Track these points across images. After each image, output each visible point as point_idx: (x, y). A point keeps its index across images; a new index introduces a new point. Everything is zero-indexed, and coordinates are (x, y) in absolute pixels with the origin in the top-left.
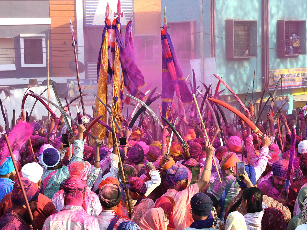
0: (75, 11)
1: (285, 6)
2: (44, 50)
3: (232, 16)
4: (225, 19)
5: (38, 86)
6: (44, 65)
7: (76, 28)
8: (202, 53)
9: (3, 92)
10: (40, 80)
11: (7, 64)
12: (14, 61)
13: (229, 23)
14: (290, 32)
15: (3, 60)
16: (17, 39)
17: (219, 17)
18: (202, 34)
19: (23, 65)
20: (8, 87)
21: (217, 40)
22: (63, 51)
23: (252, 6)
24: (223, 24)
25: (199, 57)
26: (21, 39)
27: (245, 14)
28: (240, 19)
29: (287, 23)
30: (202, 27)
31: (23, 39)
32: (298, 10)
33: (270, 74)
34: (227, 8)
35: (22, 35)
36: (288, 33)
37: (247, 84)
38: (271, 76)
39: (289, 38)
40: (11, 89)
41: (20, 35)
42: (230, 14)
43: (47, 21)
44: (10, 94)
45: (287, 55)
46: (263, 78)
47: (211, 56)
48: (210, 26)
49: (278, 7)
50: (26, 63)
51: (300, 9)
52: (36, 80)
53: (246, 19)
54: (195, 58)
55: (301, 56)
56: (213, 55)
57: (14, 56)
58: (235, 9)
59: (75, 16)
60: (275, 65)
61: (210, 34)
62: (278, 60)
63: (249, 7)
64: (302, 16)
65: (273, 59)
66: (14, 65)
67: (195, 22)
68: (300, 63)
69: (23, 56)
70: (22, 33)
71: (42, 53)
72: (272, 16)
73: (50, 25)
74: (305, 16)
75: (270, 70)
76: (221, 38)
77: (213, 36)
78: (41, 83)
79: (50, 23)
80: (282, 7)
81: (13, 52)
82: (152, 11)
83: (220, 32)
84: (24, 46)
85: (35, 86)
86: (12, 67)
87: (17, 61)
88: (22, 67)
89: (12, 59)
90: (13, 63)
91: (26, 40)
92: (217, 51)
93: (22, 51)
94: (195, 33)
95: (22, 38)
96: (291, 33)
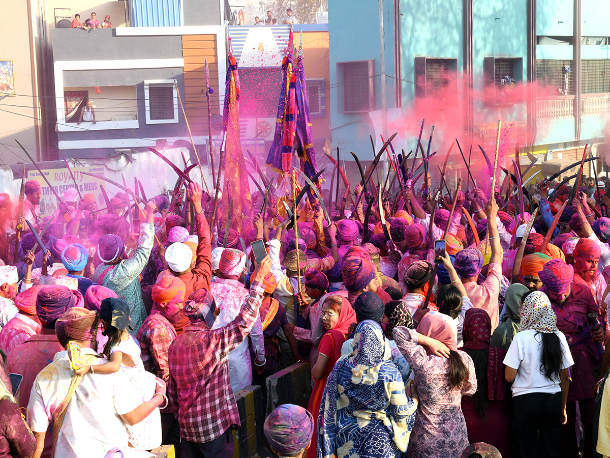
0: (216, 48)
1: (494, 38)
2: (175, 101)
3: (424, 54)
4: (414, 57)
5: (169, 149)
6: (176, 120)
7: (217, 71)
8: (384, 102)
9: (123, 158)
10: (171, 140)
11: (127, 119)
12: (136, 116)
13: (419, 61)
14: (501, 73)
15: (123, 115)
16: (141, 87)
17: (407, 54)
18: (383, 77)
19: (149, 121)
20: (130, 150)
21: (404, 84)
22: (200, 102)
23: (451, 39)
24: (412, 63)
25: (381, 108)
26: (145, 87)
27: (441, 50)
28: (435, 56)
29: (498, 61)
30: (383, 68)
31: (148, 87)
32: (512, 44)
33: (475, 130)
34: (417, 41)
35: (147, 82)
36: (499, 75)
37: (444, 144)
38: (477, 132)
39: (500, 81)
40: (133, 152)
41: (144, 81)
42: (421, 50)
43: (179, 62)
44: (132, 160)
45: (497, 104)
46: (466, 134)
47: (396, 106)
48: (395, 67)
49: (485, 39)
50: (152, 118)
51: (515, 42)
52: (165, 140)
53: (443, 56)
54: (375, 109)
55: (516, 106)
56: (399, 105)
57: (136, 109)
58: (429, 43)
59: (216, 56)
60: (482, 118)
61: (395, 76)
62: (486, 110)
63: (446, 40)
64: (518, 51)
65: (479, 110)
66: (137, 121)
67: (374, 62)
68: (515, 115)
69: (148, 109)
70: (147, 79)
71: (173, 104)
72: (478, 52)
73: (183, 67)
74: (521, 51)
75: (475, 125)
76: (409, 82)
77: (398, 80)
78: (172, 144)
79: (183, 65)
80: (490, 39)
81: (135, 103)
82: (316, 47)
83: (408, 74)
84: (150, 96)
85: (164, 148)
86: (135, 124)
87: (141, 117)
88: (147, 123)
89: (135, 113)
90: (135, 118)
91: (152, 88)
92: (404, 99)
93: (147, 103)
94: (374, 77)
95: (146, 85)
96: (502, 75)
